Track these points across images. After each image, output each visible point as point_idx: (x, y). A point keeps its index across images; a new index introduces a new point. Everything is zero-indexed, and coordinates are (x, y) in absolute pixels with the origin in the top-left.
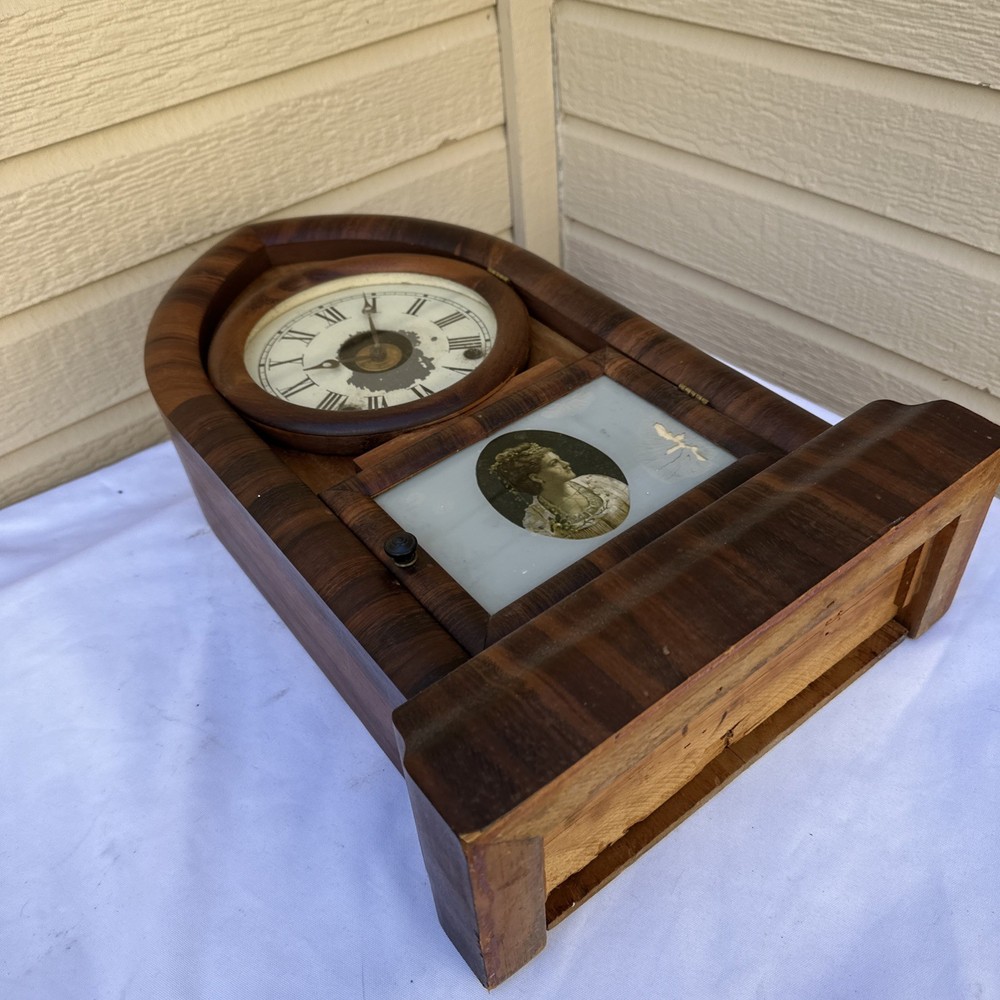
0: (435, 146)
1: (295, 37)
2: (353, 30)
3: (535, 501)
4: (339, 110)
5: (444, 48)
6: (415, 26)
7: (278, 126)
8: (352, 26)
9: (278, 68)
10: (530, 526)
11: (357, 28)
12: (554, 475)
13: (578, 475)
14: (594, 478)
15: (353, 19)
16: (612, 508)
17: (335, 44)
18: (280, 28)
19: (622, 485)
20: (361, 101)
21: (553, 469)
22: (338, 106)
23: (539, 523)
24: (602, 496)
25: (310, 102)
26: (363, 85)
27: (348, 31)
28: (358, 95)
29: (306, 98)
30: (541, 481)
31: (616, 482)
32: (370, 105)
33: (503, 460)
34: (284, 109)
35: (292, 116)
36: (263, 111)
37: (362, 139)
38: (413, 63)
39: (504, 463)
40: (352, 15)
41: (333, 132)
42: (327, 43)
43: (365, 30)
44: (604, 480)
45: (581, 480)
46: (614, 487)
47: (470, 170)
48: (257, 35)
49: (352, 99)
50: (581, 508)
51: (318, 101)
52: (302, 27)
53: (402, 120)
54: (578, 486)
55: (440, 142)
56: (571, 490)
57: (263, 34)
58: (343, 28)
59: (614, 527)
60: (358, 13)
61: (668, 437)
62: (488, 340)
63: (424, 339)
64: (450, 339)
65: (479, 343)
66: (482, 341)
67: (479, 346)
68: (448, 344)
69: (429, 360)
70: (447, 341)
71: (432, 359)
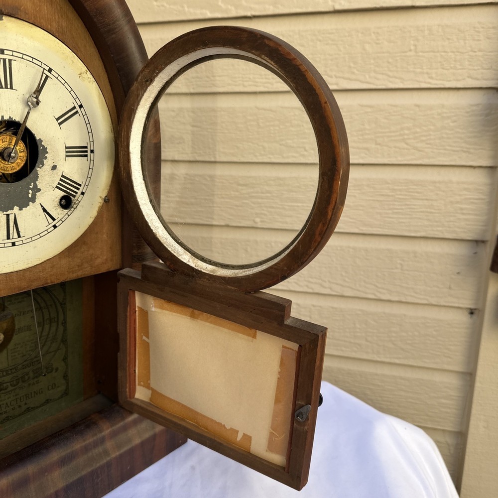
62: (83, 193)
63: (48, 163)
64: (63, 176)
65: (76, 193)
66: (79, 192)
67: (74, 196)
68: (58, 181)
69: (36, 190)
70: (60, 177)
71: (39, 190)
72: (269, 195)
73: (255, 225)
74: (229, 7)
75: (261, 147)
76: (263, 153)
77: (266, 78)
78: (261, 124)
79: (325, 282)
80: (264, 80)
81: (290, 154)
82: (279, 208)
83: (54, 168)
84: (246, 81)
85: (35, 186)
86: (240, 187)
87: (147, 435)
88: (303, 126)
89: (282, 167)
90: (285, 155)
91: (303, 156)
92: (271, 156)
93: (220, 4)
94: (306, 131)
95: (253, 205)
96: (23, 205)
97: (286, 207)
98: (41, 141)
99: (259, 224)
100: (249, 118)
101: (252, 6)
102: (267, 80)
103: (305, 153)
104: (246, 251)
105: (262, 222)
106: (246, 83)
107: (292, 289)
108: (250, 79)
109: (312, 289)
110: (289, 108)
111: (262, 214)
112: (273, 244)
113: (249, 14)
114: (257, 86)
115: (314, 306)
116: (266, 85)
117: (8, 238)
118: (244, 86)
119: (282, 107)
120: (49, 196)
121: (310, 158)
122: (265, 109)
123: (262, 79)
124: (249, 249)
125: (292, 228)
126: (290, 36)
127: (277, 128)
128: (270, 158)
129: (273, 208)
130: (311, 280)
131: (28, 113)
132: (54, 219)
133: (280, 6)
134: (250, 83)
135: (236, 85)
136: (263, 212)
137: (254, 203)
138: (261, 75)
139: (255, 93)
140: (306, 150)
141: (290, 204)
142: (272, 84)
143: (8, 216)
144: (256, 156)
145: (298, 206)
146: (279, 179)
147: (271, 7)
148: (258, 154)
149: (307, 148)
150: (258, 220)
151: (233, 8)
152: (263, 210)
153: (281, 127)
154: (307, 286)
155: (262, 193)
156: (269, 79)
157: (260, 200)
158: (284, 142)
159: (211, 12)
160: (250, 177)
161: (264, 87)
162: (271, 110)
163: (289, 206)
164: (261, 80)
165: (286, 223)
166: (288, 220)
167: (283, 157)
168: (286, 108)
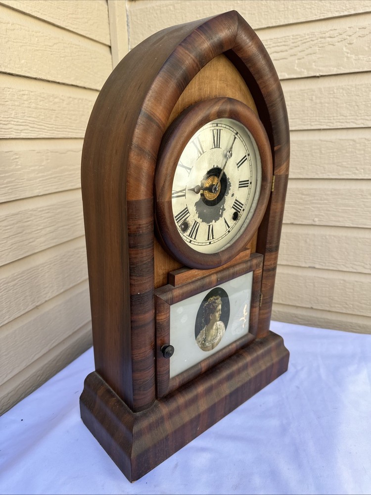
3: (205, 328)
12: (215, 317)
13: (219, 321)
14: (221, 324)
16: (217, 340)
19: (224, 330)
21: (216, 313)
23: (200, 339)
24: (219, 333)
30: (211, 318)
31: (224, 328)
33: (210, 302)
39: (209, 304)
44: (223, 326)
46: (222, 330)
50: (212, 337)
54: (217, 325)
56: (215, 327)
59: (213, 349)
62: (244, 210)
63: (230, 192)
64: (236, 200)
65: (241, 210)
66: (242, 209)
67: (239, 212)
68: (233, 203)
69: (224, 209)
70: (234, 201)
71: (225, 209)
72: (326, 201)
73: (314, 223)
74: (303, 70)
75: (322, 168)
76: (323, 171)
77: (328, 119)
78: (323, 152)
79: (367, 264)
80: (327, 121)
81: (345, 172)
82: (334, 211)
83: (233, 195)
84: (313, 122)
85: (223, 207)
86: (303, 196)
87: (269, 364)
88: (356, 152)
89: (337, 182)
90: (340, 173)
91: (355, 173)
92: (330, 174)
93: (296, 68)
94: (358, 156)
95: (313, 209)
96: (216, 219)
97: (340, 210)
98: (229, 179)
99: (318, 222)
100: (314, 147)
101: (320, 68)
102: (329, 121)
103: (357, 172)
104: (306, 241)
105: (319, 221)
106: (312, 123)
107: (340, 269)
108: (316, 120)
109: (356, 269)
110: (345, 140)
111: (319, 215)
112: (327, 237)
113: (318, 75)
114: (321, 125)
115: (356, 282)
116: (329, 124)
117: (208, 240)
118: (311, 125)
119: (340, 140)
120: (228, 213)
121: (360, 175)
122: (327, 141)
123: (325, 119)
124: (308, 240)
125: (344, 225)
126: (348, 89)
127: (335, 154)
128: (328, 175)
129: (329, 211)
130: (356, 263)
131: (226, 162)
132: (229, 227)
133: (342, 68)
134: (316, 123)
135: (305, 125)
136: (321, 214)
137: (314, 208)
138: (324, 117)
139: (319, 130)
140: (358, 170)
141: (344, 208)
142: (333, 123)
143: (209, 226)
144: (317, 174)
145: (349, 210)
146: (335, 190)
147: (335, 69)
148: (319, 173)
149: (358, 168)
150: (316, 219)
151: (305, 71)
152: (321, 212)
153: (339, 153)
154: (352, 268)
155: (321, 200)
156: (331, 120)
157: (319, 206)
158: (340, 164)
159: (288, 74)
160: (312, 189)
161: (327, 125)
162: (331, 142)
163: (342, 209)
164: (325, 121)
165: (339, 222)
166: (341, 219)
167: (339, 175)
168: (343, 140)
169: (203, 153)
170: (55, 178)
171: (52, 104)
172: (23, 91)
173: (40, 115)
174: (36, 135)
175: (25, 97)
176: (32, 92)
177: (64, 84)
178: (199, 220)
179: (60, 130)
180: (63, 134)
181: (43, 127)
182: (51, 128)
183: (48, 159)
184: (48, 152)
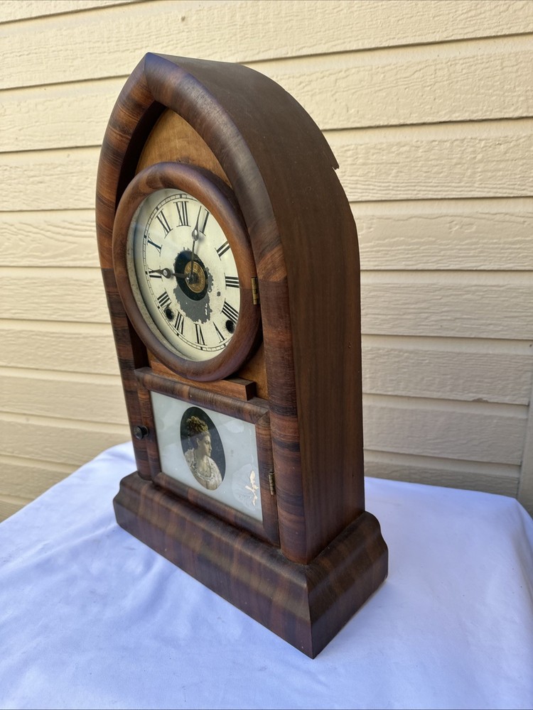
0: (471, 399)
1: (396, 323)
2: (431, 327)
3: (193, 450)
4: (413, 361)
5: (491, 352)
6: (473, 336)
7: (375, 357)
8: (432, 325)
9: (383, 333)
10: (186, 457)
11: (434, 327)
12: (204, 448)
13: (211, 457)
14: (215, 465)
15: (433, 323)
16: (212, 482)
17: (419, 331)
18: (389, 317)
19: (221, 479)
20: (427, 361)
21: (205, 444)
22: (412, 359)
23: (189, 459)
24: (212, 475)
25: (396, 353)
26: (429, 354)
27: (428, 327)
28: (426, 358)
29: (395, 350)
30: (199, 445)
31: (220, 475)
32: (432, 365)
33: (193, 420)
34: (381, 351)
35: (384, 355)
36: (369, 348)
37: (423, 379)
38: (466, 354)
39: (193, 423)
40: (432, 321)
41: (405, 370)
42: (414, 329)
43: (439, 329)
44: (218, 471)
45: (211, 461)
46: (218, 476)
47: (495, 421)
48: (377, 316)
49: (421, 358)
50: (204, 470)
51: (401, 353)
52: (402, 319)
53: (451, 378)
54: (208, 461)
55: (475, 398)
56: (205, 461)
57: (380, 316)
58: (425, 325)
59: (207, 488)
60: (436, 321)
61: (252, 482)
63: (214, 289)
64: (225, 302)
65: (236, 320)
68: (222, 306)
69: (210, 310)
83: (219, 294)
85: (209, 306)
96: (203, 320)
98: (208, 269)
117: (199, 343)
120: (218, 317)
132: (224, 339)
143: (197, 325)
169: (170, 230)
170: (378, 251)
171: (393, 155)
172: (348, 146)
173: (369, 172)
174: (356, 197)
175: (350, 153)
176: (361, 145)
177: (424, 124)
178: (183, 313)
179: (403, 189)
180: (406, 194)
181: (371, 187)
182: (384, 187)
183: (370, 228)
184: (373, 219)
